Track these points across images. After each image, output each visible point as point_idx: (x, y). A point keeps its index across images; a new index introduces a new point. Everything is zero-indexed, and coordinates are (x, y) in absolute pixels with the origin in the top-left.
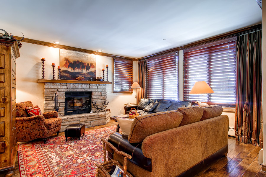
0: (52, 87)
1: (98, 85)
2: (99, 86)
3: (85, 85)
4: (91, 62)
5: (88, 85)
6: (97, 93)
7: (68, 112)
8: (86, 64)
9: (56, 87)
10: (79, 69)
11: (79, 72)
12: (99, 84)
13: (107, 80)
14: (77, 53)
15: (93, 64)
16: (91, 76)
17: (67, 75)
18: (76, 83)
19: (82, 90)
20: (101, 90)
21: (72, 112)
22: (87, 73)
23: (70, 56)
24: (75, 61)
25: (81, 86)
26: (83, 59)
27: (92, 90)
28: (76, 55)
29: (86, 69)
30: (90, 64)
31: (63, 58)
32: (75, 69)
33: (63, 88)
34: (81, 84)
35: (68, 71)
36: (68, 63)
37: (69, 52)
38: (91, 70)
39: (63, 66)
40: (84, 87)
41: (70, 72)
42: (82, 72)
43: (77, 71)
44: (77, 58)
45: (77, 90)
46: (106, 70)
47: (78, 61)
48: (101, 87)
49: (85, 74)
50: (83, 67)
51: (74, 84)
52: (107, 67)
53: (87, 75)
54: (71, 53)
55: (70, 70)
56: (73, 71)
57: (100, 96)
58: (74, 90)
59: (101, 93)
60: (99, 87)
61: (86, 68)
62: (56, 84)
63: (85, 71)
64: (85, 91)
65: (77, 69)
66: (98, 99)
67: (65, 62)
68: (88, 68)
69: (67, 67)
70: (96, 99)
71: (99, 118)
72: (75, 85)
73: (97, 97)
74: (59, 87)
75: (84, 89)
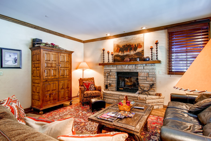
0: (108, 68)
1: (144, 65)
2: (146, 66)
3: (131, 66)
4: (138, 43)
5: (134, 65)
6: (143, 74)
7: (120, 89)
8: (133, 45)
9: (110, 68)
10: (127, 52)
11: (127, 55)
12: (146, 64)
13: (157, 58)
14: (126, 38)
15: (141, 44)
16: (138, 56)
17: (118, 58)
18: (123, 65)
19: (128, 71)
20: (148, 71)
21: (123, 89)
22: (134, 54)
23: (120, 42)
24: (124, 45)
25: (128, 67)
26: (131, 41)
27: (138, 71)
28: (125, 40)
29: (133, 51)
30: (137, 45)
31: (116, 46)
32: (123, 52)
33: (114, 69)
34: (128, 65)
35: (119, 55)
36: (119, 49)
37: (120, 39)
38: (139, 50)
39: (116, 52)
40: (130, 68)
41: (120, 55)
42: (130, 54)
43: (125, 53)
44: (126, 42)
45: (124, 71)
46: (155, 47)
47: (126, 45)
48: (148, 67)
49: (132, 55)
50: (131, 49)
51: (122, 65)
52: (157, 43)
53: (134, 56)
54: (121, 39)
55: (120, 54)
56: (122, 54)
57: (147, 77)
58: (122, 71)
59: (148, 74)
60: (145, 68)
61: (133, 49)
62: (110, 66)
63: (132, 53)
64: (131, 71)
65: (125, 52)
66: (144, 80)
67: (117, 48)
68: (135, 48)
69: (118, 52)
70: (142, 80)
71: (137, 101)
72: (122, 67)
73: (144, 78)
74: (112, 68)
75: (130, 69)
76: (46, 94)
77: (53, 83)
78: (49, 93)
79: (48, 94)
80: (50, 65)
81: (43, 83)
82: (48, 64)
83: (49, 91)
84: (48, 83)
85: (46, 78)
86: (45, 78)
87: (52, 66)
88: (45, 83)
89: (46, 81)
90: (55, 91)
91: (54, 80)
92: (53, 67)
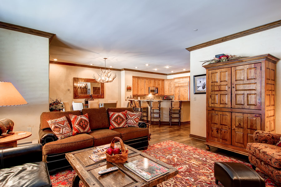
76: (212, 126)
77: (221, 114)
78: (216, 126)
79: (215, 129)
80: (218, 88)
81: (209, 112)
82: (215, 87)
83: (216, 124)
84: (214, 113)
85: (213, 106)
86: (210, 106)
87: (220, 90)
88: (211, 112)
89: (213, 110)
90: (226, 128)
91: (224, 110)
92: (222, 91)
